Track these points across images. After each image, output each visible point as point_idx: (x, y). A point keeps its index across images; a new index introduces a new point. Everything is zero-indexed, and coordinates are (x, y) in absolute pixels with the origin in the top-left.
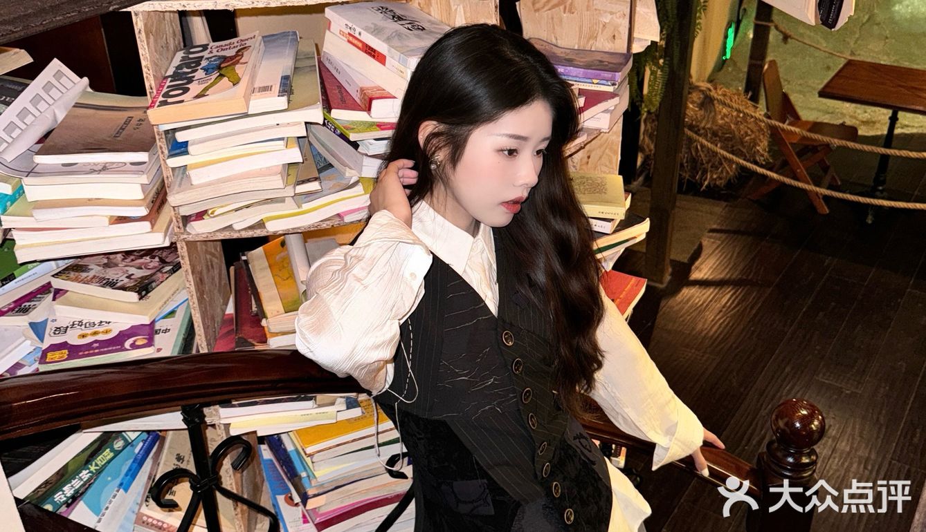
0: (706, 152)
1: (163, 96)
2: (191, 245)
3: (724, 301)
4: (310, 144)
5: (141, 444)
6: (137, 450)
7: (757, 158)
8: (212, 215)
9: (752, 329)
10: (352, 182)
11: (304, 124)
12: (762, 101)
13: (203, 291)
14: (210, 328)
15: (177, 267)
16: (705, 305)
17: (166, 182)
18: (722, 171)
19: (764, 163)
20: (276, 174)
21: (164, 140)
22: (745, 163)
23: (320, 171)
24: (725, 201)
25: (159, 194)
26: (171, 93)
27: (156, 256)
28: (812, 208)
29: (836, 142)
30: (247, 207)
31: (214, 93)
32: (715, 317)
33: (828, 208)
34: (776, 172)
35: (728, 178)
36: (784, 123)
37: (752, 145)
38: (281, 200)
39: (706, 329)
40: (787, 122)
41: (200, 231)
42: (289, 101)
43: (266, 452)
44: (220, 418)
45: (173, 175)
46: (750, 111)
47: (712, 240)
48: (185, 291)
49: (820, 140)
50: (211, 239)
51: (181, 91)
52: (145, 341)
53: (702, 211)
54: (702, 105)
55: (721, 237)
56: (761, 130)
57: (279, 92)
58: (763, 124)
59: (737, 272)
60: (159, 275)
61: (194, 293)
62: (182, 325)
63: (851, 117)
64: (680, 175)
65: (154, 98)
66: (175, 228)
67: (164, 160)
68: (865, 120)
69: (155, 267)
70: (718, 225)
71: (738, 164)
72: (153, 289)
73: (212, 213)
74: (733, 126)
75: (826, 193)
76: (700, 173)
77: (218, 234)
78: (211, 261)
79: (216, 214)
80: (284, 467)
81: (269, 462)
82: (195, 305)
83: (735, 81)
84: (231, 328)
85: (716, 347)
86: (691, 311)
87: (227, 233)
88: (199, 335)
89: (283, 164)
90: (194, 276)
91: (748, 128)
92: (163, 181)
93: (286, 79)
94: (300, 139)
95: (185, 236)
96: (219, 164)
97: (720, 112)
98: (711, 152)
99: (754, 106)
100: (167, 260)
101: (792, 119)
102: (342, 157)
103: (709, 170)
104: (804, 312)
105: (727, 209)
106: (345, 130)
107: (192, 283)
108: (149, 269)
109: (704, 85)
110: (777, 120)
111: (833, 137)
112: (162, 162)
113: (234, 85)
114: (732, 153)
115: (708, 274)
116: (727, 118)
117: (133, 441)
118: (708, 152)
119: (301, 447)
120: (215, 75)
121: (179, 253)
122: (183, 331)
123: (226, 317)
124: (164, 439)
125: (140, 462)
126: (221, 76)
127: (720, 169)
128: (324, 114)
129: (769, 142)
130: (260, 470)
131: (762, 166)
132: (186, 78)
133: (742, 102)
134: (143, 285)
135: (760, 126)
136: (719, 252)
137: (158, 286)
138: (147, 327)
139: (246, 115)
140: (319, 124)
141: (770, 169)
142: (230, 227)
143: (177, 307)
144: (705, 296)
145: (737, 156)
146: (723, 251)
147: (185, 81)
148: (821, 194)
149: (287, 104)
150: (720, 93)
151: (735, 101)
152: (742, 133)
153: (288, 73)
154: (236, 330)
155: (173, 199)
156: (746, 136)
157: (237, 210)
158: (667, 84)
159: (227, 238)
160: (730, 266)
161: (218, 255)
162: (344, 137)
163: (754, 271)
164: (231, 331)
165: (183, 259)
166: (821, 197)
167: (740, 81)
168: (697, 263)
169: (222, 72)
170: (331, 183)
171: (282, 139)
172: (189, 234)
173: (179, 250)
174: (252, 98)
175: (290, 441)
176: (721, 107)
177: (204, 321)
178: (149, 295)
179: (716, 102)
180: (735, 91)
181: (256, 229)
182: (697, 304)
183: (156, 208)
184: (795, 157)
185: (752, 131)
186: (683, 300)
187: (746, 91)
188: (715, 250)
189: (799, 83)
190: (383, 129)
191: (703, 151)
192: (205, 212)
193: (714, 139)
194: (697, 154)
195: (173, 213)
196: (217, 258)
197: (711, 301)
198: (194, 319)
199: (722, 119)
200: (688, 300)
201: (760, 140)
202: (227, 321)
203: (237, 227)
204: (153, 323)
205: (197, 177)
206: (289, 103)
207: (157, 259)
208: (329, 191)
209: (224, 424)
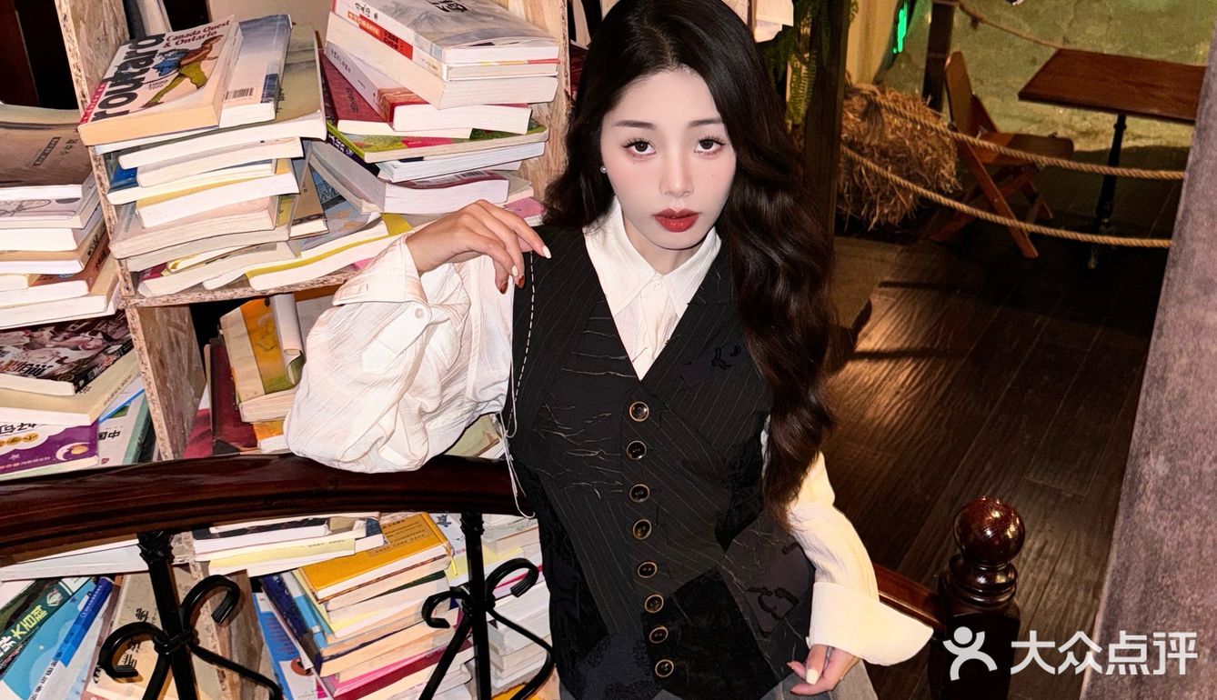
0: (873, 178)
1: (100, 106)
2: (145, 312)
3: (902, 378)
4: (312, 170)
5: (87, 598)
6: (80, 607)
7: (943, 186)
8: (173, 270)
9: (940, 415)
10: (370, 220)
11: (299, 140)
12: (946, 108)
13: (165, 378)
14: (177, 428)
15: (128, 346)
16: (876, 385)
17: (108, 225)
18: (895, 203)
19: (951, 191)
20: (260, 210)
21: (104, 168)
22: (924, 191)
23: (326, 206)
24: (902, 243)
25: (98, 242)
26: (111, 102)
27: (98, 332)
28: (1017, 251)
29: (1044, 160)
30: (223, 257)
31: (169, 101)
32: (891, 400)
33: (1037, 250)
34: (967, 204)
35: (904, 212)
36: (974, 135)
37: (934, 167)
38: (271, 246)
39: (879, 417)
40: (979, 136)
41: (157, 292)
42: (277, 110)
43: (263, 603)
44: (194, 553)
45: (118, 216)
46: (931, 122)
47: (885, 297)
48: (140, 379)
49: (1023, 159)
50: (174, 303)
51: (125, 99)
52: (85, 449)
53: (869, 259)
54: (865, 115)
55: (897, 293)
56: (945, 147)
57: (263, 97)
58: (948, 140)
59: (918, 340)
60: (103, 357)
61: (152, 380)
62: (136, 425)
63: (1066, 126)
64: (838, 209)
65: (88, 109)
66: (122, 289)
67: (104, 195)
68: (1084, 130)
69: (97, 347)
70: (892, 276)
71: (916, 194)
72: (95, 378)
73: (174, 267)
74: (907, 142)
75: (1034, 230)
76: (866, 206)
77: (183, 296)
78: (176, 337)
79: (179, 268)
80: (288, 621)
81: (270, 617)
82: (154, 397)
83: (910, 82)
84: (207, 428)
85: (892, 442)
86: (859, 393)
87: (196, 295)
88: (161, 439)
89: (272, 197)
90: (151, 356)
91: (928, 145)
92: (104, 225)
93: (271, 79)
94: (294, 162)
95: (137, 301)
96: (182, 198)
97: (890, 124)
98: (879, 179)
99: (936, 115)
100: (114, 337)
101: (985, 131)
102: (357, 186)
103: (878, 204)
104: (1009, 389)
105: (903, 255)
106: (357, 148)
107: (149, 366)
108: (89, 349)
109: (867, 87)
110: (965, 133)
111: (1040, 154)
112: (102, 198)
113: (198, 88)
114: (908, 178)
115: (880, 343)
116: (900, 131)
117: (73, 594)
118: (876, 179)
119: (311, 590)
120: (173, 75)
121: (129, 326)
122: (139, 435)
123: (199, 414)
124: (118, 589)
125: (85, 622)
126: (181, 76)
127: (893, 202)
128: (327, 126)
129: (956, 163)
130: (257, 629)
131: (947, 195)
132: (133, 81)
133: (919, 109)
134: (79, 372)
135: (944, 141)
136: (896, 312)
137: (101, 372)
138: (89, 429)
139: (217, 130)
140: (321, 140)
141: (959, 200)
142: (200, 286)
143: (129, 401)
144: (876, 374)
145: (914, 181)
146: (900, 311)
147: (131, 85)
148: (1027, 231)
149: (274, 112)
150: (889, 97)
151: (911, 108)
152: (920, 150)
153: (276, 71)
154: (214, 431)
155: (117, 249)
156: (926, 156)
157: (208, 262)
158: (814, 85)
159: (196, 301)
160: (909, 331)
161: (185, 328)
162: (357, 158)
163: (940, 337)
164: (206, 432)
165: (135, 333)
166: (1027, 235)
167: (916, 81)
168: (865, 329)
169: (183, 71)
170: (341, 223)
171: (269, 161)
172: (142, 297)
173: (129, 320)
174: (224, 105)
175: (296, 584)
176: (891, 117)
177: (169, 419)
178: (89, 385)
179: (883, 110)
180: (909, 95)
181: (237, 288)
182: (866, 384)
183: (95, 260)
184: (992, 182)
185: (933, 149)
186: (847, 379)
187: (925, 95)
188: (890, 309)
189: (995, 82)
190: (410, 147)
191: (869, 178)
192: (163, 266)
193: (883, 160)
194: (860, 182)
195: (118, 269)
196: (184, 332)
197: (884, 379)
198: (153, 416)
199: (893, 133)
200: (854, 380)
201: (945, 160)
202: (200, 419)
203: (208, 286)
204: (96, 423)
205: (149, 217)
206: (276, 112)
207: (100, 336)
208: (339, 233)
209: (201, 562)
